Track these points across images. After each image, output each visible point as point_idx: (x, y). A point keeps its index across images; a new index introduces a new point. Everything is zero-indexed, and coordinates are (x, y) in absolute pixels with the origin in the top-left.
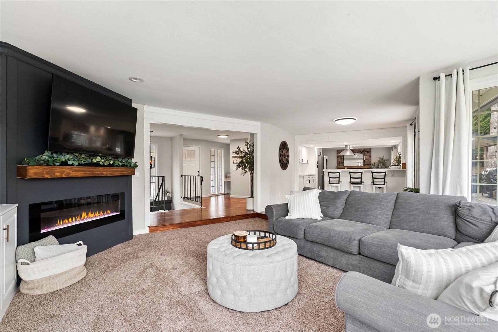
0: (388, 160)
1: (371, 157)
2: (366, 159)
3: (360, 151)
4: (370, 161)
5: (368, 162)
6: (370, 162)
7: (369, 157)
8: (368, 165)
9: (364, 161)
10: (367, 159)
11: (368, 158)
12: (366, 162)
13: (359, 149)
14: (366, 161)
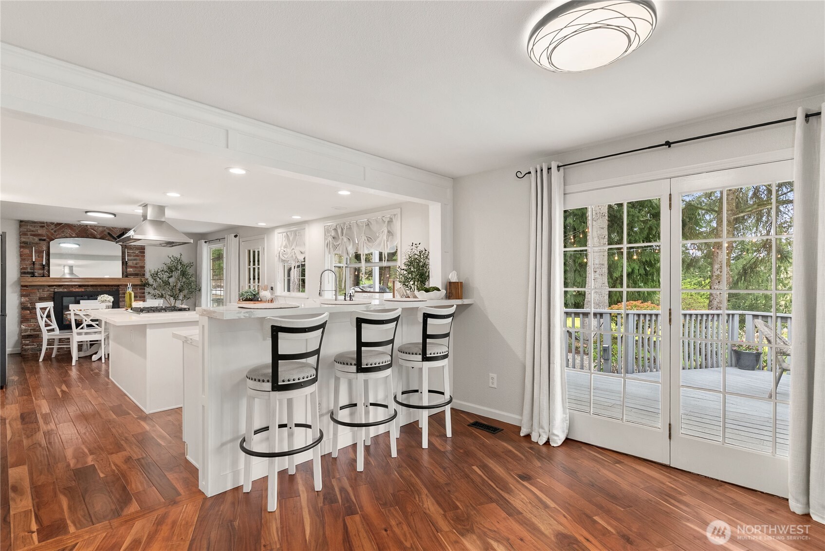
0: (190, 265)
1: (144, 253)
2: (130, 258)
3: (109, 233)
4: (142, 265)
5: (136, 267)
6: (144, 267)
7: (140, 252)
8: (136, 275)
9: (125, 264)
10: (132, 258)
11: (137, 256)
12: (131, 267)
13: (109, 228)
14: (130, 263)
